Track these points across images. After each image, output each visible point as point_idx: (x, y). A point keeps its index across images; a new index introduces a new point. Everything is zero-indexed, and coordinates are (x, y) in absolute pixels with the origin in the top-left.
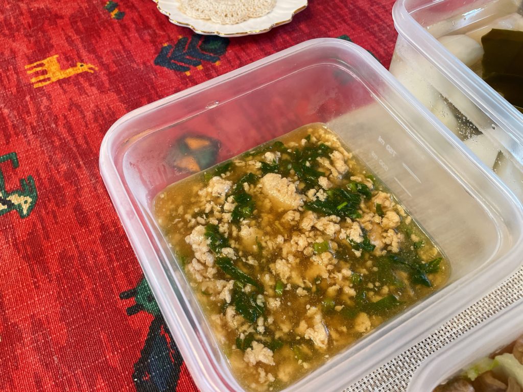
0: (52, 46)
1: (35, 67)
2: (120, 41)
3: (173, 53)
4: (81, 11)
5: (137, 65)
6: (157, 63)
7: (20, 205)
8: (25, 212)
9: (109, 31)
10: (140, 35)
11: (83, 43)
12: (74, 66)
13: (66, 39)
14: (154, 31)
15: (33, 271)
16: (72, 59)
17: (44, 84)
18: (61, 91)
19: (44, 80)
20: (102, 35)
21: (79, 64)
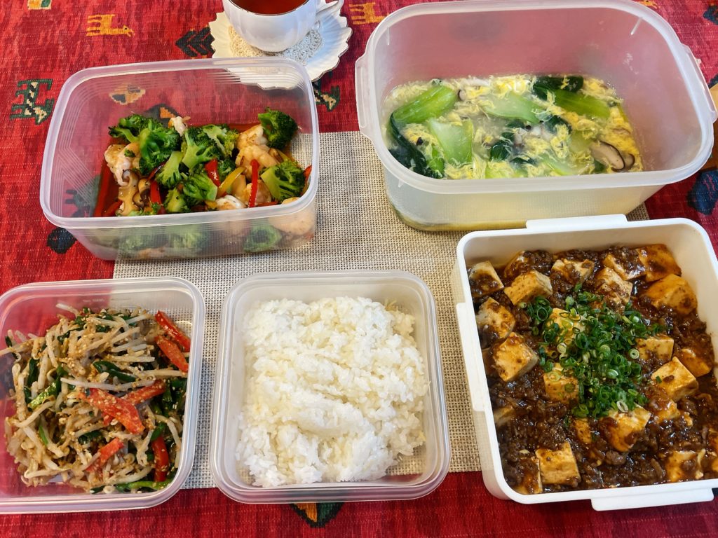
0: (115, 6)
1: (95, 18)
2: (163, 16)
3: (193, 39)
5: (163, 41)
6: (176, 44)
7: (38, 116)
8: (39, 121)
9: (159, 5)
10: (179, 15)
11: (137, 9)
12: (120, 27)
13: (127, 3)
14: (191, 15)
15: (27, 158)
16: (122, 21)
17: (94, 34)
18: (102, 44)
19: (95, 31)
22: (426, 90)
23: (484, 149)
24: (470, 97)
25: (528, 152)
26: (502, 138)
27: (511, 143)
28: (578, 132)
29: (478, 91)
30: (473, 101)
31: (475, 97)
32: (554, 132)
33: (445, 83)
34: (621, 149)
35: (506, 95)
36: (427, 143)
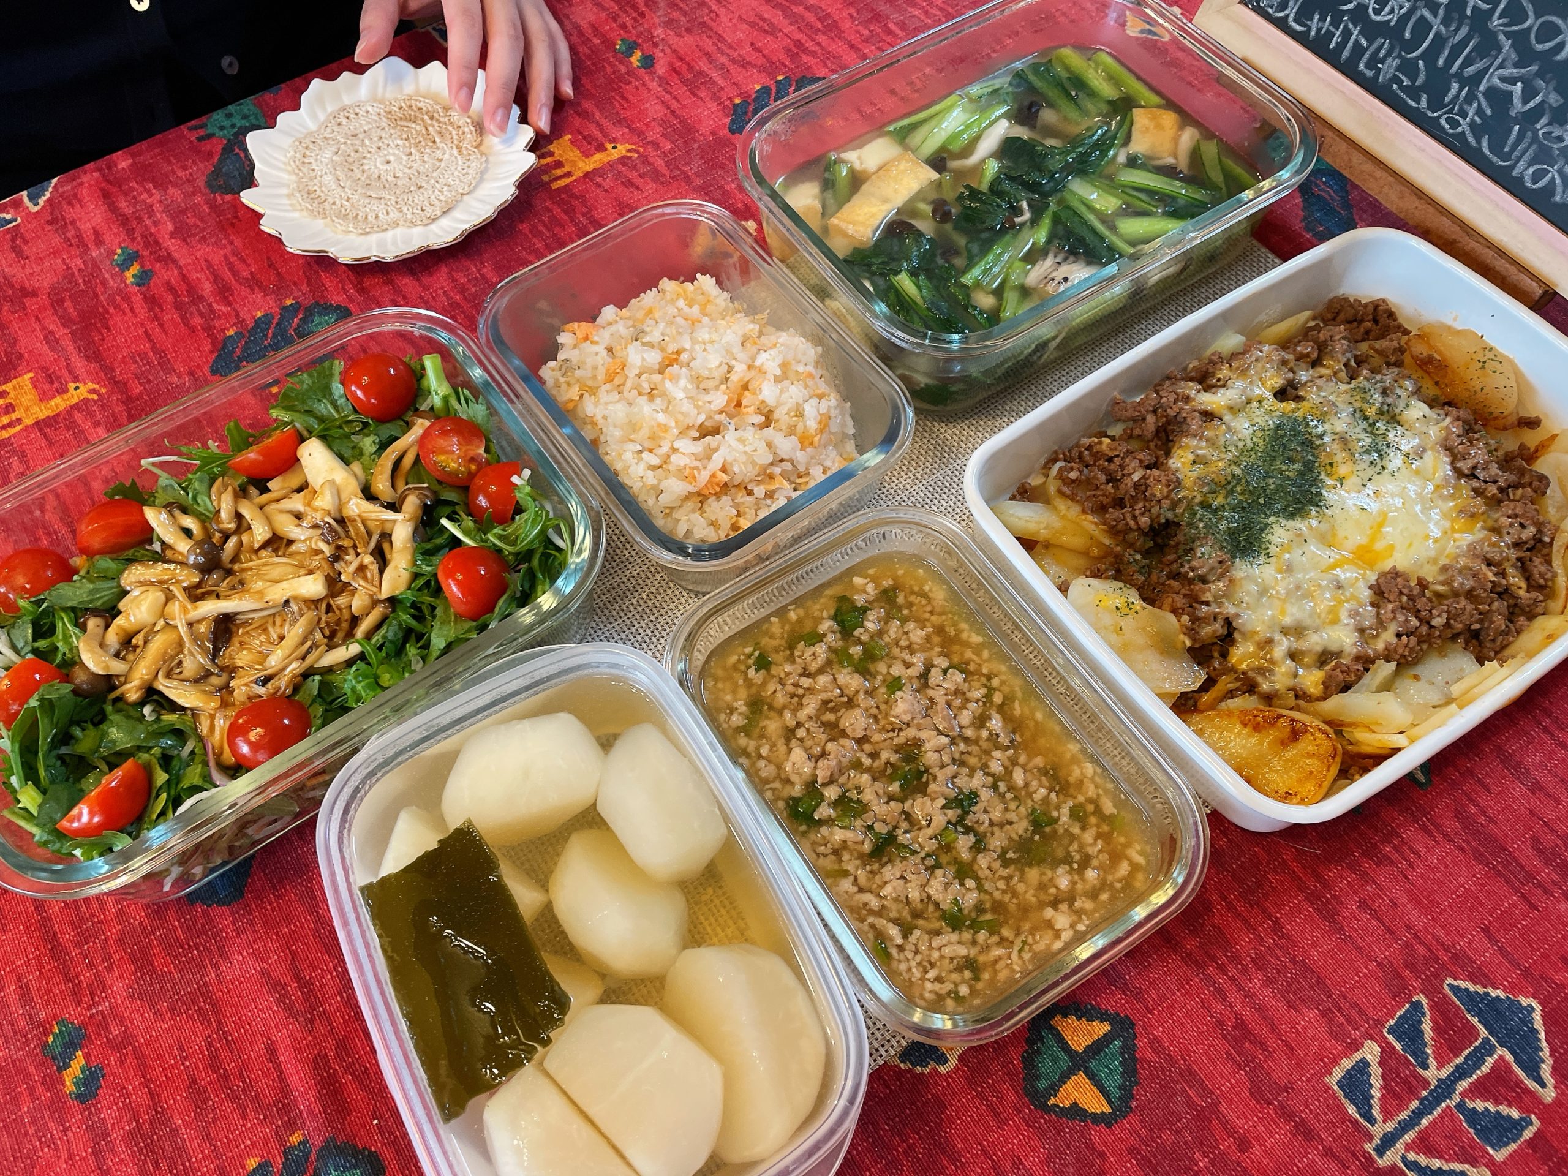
0: (20, 357)
2: (146, 332)
3: (245, 348)
4: (69, 277)
5: (179, 377)
6: (214, 372)
9: (125, 314)
10: (182, 317)
11: (75, 343)
12: (63, 390)
13: (46, 337)
14: (210, 305)
16: (58, 378)
17: (12, 431)
18: (43, 442)
19: (10, 425)
20: (111, 323)
21: (72, 386)
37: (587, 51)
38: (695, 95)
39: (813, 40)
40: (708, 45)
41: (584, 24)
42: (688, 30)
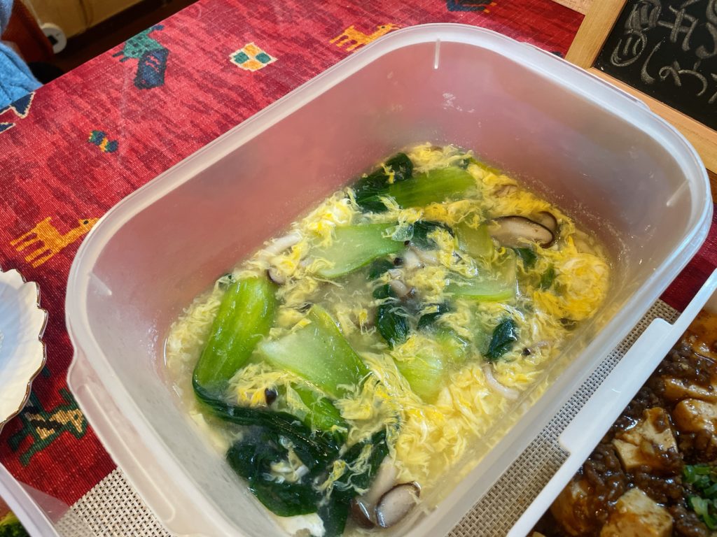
22: (218, 303)
23: (368, 336)
24: (288, 272)
25: (427, 297)
26: (379, 302)
27: (396, 300)
28: (461, 225)
29: (292, 256)
30: (297, 275)
31: (295, 266)
32: (432, 246)
33: (238, 275)
34: (526, 212)
35: (332, 236)
36: (282, 389)
37: (66, 144)
38: (149, 168)
39: (236, 112)
40: (159, 127)
41: (65, 124)
42: (143, 118)
